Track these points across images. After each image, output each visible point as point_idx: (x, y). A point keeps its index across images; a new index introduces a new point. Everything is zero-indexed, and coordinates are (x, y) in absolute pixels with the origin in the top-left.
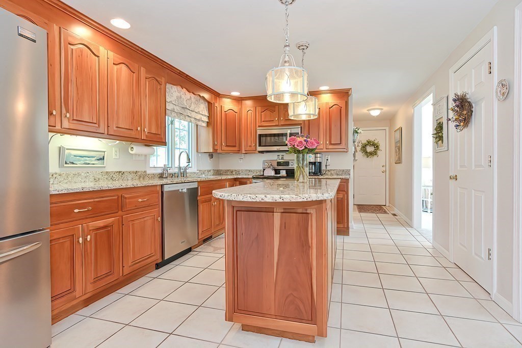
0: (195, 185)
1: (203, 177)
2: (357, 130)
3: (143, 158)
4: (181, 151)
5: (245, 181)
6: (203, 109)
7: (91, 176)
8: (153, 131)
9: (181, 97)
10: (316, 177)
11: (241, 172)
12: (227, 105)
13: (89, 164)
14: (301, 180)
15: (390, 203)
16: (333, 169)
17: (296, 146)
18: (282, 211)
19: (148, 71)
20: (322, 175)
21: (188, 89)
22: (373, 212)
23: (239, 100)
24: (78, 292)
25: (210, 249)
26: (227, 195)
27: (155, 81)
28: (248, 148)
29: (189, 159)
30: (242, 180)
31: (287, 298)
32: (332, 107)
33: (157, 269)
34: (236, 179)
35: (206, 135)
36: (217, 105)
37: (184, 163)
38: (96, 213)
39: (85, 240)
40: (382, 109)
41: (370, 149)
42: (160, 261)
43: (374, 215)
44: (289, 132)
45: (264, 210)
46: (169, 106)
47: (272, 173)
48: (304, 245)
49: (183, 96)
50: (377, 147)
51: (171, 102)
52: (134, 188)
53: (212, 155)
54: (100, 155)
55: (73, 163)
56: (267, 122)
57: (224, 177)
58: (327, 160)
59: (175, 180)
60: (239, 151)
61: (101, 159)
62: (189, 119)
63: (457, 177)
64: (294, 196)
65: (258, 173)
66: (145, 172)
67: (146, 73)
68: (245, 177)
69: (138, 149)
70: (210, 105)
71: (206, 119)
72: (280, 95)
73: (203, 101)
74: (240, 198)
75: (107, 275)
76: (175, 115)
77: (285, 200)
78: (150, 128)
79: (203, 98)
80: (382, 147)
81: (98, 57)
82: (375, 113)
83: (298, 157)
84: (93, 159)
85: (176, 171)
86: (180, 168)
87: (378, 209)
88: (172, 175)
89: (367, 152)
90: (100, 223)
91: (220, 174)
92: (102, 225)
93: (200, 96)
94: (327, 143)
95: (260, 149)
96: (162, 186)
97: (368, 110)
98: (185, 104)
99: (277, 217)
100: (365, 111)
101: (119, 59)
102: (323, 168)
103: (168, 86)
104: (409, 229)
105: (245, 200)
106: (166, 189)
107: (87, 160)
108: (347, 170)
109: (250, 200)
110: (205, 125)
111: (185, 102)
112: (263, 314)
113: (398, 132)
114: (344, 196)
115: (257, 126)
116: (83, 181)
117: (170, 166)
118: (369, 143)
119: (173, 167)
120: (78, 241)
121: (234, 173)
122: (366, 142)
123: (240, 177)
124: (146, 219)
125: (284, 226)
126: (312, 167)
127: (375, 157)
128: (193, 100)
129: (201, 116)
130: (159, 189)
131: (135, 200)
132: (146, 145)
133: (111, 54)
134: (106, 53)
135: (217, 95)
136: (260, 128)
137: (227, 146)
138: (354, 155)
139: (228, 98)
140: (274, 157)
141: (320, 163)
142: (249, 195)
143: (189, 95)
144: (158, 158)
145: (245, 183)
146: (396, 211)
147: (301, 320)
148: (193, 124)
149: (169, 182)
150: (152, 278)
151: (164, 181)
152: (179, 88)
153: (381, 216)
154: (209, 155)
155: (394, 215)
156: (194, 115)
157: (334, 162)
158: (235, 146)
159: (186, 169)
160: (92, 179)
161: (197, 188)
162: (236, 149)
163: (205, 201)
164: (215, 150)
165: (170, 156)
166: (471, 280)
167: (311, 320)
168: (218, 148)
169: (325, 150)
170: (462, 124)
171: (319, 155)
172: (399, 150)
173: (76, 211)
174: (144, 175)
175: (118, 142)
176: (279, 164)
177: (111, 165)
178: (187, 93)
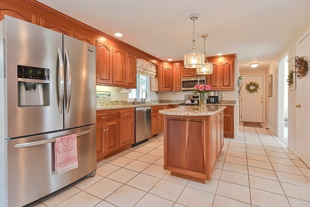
0: (150, 108)
1: (153, 104)
2: (240, 77)
3: (126, 95)
4: (143, 90)
5: (175, 106)
6: (153, 69)
7: (105, 103)
8: (131, 82)
9: (143, 64)
10: (214, 105)
11: (173, 101)
12: (166, 66)
13: (104, 98)
14: (202, 106)
15: (265, 121)
16: (225, 100)
17: (199, 89)
18: (189, 120)
19: (129, 54)
20: (219, 103)
21: (147, 60)
22: (253, 127)
23: (172, 63)
24: (103, 152)
25: (157, 140)
26: (165, 112)
27: (132, 58)
28: (177, 89)
29: (146, 95)
30: (174, 106)
31: (192, 161)
32: (224, 65)
33: (132, 147)
34: (170, 105)
35: (155, 82)
36: (160, 66)
37: (144, 97)
38: (109, 120)
39: (106, 130)
40: (259, 64)
41: (252, 88)
42: (134, 143)
43: (254, 128)
44: (199, 79)
45: (181, 120)
46: (138, 69)
47: (190, 102)
48: (200, 137)
49: (144, 64)
50: (257, 86)
51: (138, 67)
52: (124, 109)
53: (158, 92)
54: (108, 94)
55: (99, 97)
56: (187, 75)
57: (164, 104)
58: (222, 95)
59: (141, 105)
60: (172, 90)
61: (109, 95)
62: (146, 74)
63: (301, 106)
64: (194, 113)
65: (182, 102)
66: (127, 101)
67: (128, 54)
68: (175, 104)
69: (124, 91)
70: (157, 67)
71: (155, 74)
72: (191, 65)
73: (153, 65)
74: (170, 114)
75: (113, 147)
76: (140, 73)
77: (190, 115)
78: (129, 80)
79: (154, 63)
80: (260, 86)
81: (109, 50)
82: (254, 66)
83: (201, 95)
84: (106, 95)
85: (140, 100)
86: (142, 99)
87: (258, 125)
88: (139, 103)
89: (250, 90)
90: (111, 124)
91: (162, 103)
92: (112, 124)
93: (152, 62)
94: (222, 85)
95: (183, 89)
96: (135, 108)
97: (249, 65)
98: (145, 67)
99: (187, 123)
100: (247, 65)
101: (117, 50)
102: (219, 99)
103: (138, 59)
104: (275, 137)
105: (172, 114)
106: (137, 109)
107: (104, 96)
108: (234, 101)
109: (174, 115)
110: (154, 77)
111: (145, 66)
112: (180, 168)
113: (270, 78)
114: (231, 116)
115: (182, 77)
116: (102, 105)
117: (138, 98)
118: (252, 84)
119: (139, 99)
120: (103, 130)
121: (169, 102)
122: (249, 83)
123: (172, 104)
124: (128, 123)
125: (190, 127)
126: (213, 99)
127: (256, 93)
128: (149, 65)
129: (153, 73)
130: (134, 109)
131: (124, 114)
132: (127, 89)
133: (114, 48)
134: (112, 48)
135: (160, 61)
136: (183, 78)
137: (165, 88)
138: (239, 92)
139: (166, 62)
140: (191, 93)
141: (217, 97)
142: (174, 113)
143: (146, 63)
144: (132, 95)
145: (175, 107)
146: (269, 127)
147: (198, 171)
148: (148, 77)
149: (138, 106)
150: (130, 151)
151: (135, 106)
152: (142, 60)
153: (257, 129)
154: (156, 92)
155: (267, 129)
156: (149, 72)
157: (226, 96)
158: (170, 88)
159: (145, 100)
160: (106, 105)
161: (151, 109)
162: (170, 89)
163: (154, 116)
164: (159, 90)
165: (138, 93)
166: (307, 167)
167: (203, 172)
168: (161, 88)
169: (220, 89)
170: (301, 75)
171: (216, 92)
172: (271, 88)
173: (103, 118)
174: (126, 103)
175: (116, 87)
176: (194, 97)
177: (113, 98)
178: (146, 61)
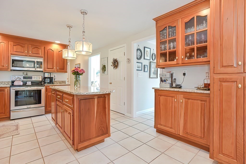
18: (97, 97)
31: (99, 128)
32: (60, 51)
44: (36, 60)
45: (91, 98)
47: (21, 83)
48: (104, 108)
94: (58, 68)
95: (13, 68)
99: (96, 100)
102: (53, 80)
108: (65, 81)
113: (78, 65)
115: (10, 54)
125: (98, 103)
126: (48, 79)
157: (57, 77)
171: (52, 74)
176: (25, 78)
